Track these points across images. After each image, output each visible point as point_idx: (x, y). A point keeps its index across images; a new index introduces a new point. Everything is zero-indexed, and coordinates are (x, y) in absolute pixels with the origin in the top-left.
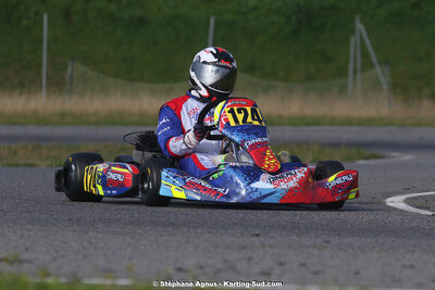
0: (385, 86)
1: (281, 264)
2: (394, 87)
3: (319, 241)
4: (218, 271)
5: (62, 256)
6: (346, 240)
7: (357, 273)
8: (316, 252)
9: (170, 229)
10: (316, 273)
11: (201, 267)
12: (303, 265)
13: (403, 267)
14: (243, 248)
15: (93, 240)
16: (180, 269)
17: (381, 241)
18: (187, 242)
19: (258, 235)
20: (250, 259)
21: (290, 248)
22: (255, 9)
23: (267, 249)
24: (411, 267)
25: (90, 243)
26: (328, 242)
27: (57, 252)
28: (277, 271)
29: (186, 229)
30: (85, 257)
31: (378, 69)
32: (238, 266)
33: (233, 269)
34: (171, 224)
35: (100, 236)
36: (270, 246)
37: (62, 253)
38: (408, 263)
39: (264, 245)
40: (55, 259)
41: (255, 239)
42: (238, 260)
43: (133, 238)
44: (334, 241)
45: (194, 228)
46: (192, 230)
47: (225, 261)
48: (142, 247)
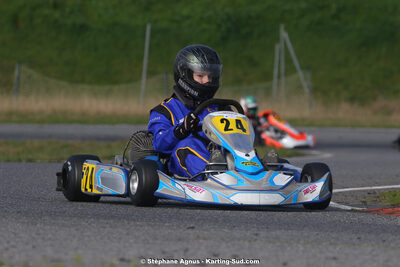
0: (307, 90)
1: (216, 255)
2: (314, 90)
3: (248, 234)
5: (13, 247)
6: (274, 233)
7: (285, 264)
8: (247, 244)
9: (112, 221)
13: (327, 258)
14: (180, 240)
15: (41, 232)
16: (122, 260)
17: (306, 234)
18: (128, 234)
19: (193, 228)
20: (186, 250)
21: (223, 239)
22: (188, 17)
23: (201, 241)
24: (335, 258)
25: (38, 234)
26: (257, 235)
27: (8, 242)
29: (126, 222)
30: (34, 247)
31: (300, 74)
32: (176, 256)
34: (113, 217)
35: (47, 227)
36: (205, 239)
37: (13, 243)
38: (331, 255)
39: (198, 237)
40: (7, 249)
41: (190, 231)
42: (176, 251)
43: (77, 230)
44: (263, 234)
45: (134, 220)
46: (132, 223)
47: (164, 252)
48: (86, 239)
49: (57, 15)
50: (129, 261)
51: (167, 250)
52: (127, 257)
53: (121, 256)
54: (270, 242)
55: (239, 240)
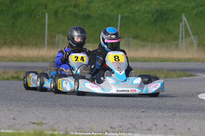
0: (195, 45)
1: (156, 125)
3: (171, 114)
4: (129, 128)
5: (59, 122)
6: (183, 114)
7: (189, 129)
8: (170, 119)
9: (105, 109)
10: (171, 129)
11: (120, 127)
12: (165, 125)
14: (138, 118)
15: (72, 114)
16: (112, 128)
17: (198, 115)
18: (113, 115)
19: (144, 112)
20: (142, 123)
21: (158, 117)
22: (138, 11)
23: (148, 118)
25: (71, 115)
26: (175, 115)
27: (57, 120)
28: (154, 128)
29: (112, 109)
30: (69, 122)
31: (192, 37)
32: (137, 126)
33: (135, 127)
34: (105, 107)
35: (75, 112)
36: (150, 117)
37: (59, 120)
39: (147, 116)
40: (56, 123)
42: (136, 123)
43: (89, 113)
44: (178, 114)
45: (116, 108)
46: (115, 110)
47: (131, 124)
48: (94, 117)
49: (76, 10)
50: (115, 128)
51: (132, 122)
52: (113, 126)
53: (111, 126)
54: (181, 118)
55: (166, 117)
